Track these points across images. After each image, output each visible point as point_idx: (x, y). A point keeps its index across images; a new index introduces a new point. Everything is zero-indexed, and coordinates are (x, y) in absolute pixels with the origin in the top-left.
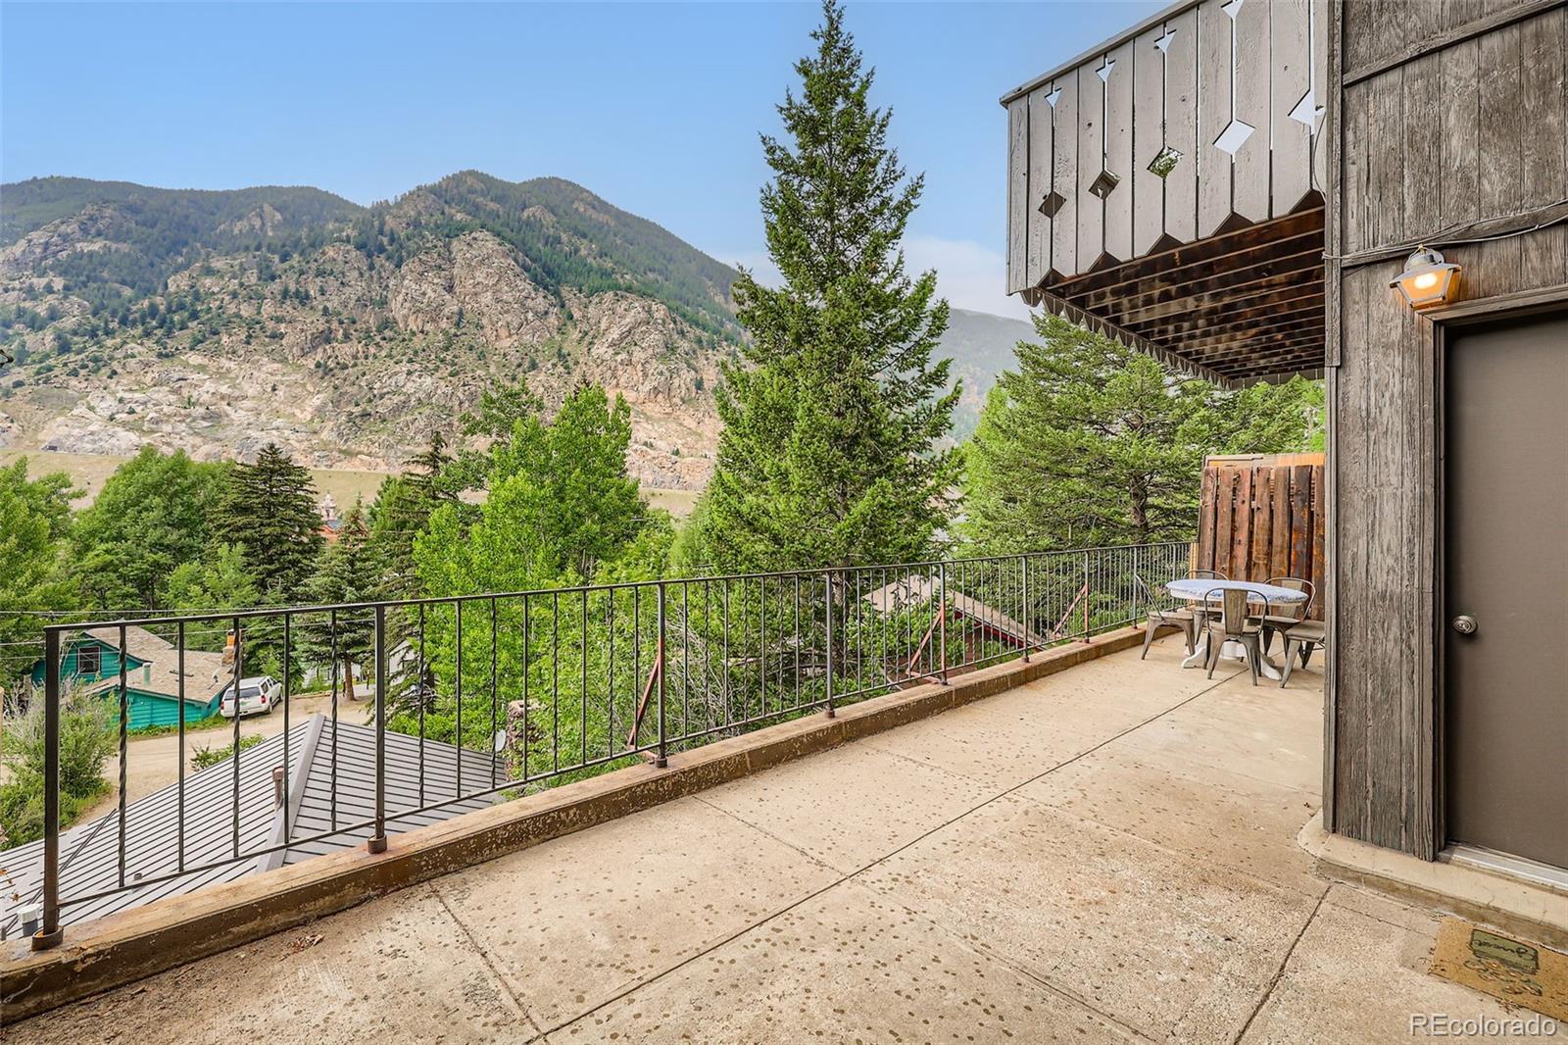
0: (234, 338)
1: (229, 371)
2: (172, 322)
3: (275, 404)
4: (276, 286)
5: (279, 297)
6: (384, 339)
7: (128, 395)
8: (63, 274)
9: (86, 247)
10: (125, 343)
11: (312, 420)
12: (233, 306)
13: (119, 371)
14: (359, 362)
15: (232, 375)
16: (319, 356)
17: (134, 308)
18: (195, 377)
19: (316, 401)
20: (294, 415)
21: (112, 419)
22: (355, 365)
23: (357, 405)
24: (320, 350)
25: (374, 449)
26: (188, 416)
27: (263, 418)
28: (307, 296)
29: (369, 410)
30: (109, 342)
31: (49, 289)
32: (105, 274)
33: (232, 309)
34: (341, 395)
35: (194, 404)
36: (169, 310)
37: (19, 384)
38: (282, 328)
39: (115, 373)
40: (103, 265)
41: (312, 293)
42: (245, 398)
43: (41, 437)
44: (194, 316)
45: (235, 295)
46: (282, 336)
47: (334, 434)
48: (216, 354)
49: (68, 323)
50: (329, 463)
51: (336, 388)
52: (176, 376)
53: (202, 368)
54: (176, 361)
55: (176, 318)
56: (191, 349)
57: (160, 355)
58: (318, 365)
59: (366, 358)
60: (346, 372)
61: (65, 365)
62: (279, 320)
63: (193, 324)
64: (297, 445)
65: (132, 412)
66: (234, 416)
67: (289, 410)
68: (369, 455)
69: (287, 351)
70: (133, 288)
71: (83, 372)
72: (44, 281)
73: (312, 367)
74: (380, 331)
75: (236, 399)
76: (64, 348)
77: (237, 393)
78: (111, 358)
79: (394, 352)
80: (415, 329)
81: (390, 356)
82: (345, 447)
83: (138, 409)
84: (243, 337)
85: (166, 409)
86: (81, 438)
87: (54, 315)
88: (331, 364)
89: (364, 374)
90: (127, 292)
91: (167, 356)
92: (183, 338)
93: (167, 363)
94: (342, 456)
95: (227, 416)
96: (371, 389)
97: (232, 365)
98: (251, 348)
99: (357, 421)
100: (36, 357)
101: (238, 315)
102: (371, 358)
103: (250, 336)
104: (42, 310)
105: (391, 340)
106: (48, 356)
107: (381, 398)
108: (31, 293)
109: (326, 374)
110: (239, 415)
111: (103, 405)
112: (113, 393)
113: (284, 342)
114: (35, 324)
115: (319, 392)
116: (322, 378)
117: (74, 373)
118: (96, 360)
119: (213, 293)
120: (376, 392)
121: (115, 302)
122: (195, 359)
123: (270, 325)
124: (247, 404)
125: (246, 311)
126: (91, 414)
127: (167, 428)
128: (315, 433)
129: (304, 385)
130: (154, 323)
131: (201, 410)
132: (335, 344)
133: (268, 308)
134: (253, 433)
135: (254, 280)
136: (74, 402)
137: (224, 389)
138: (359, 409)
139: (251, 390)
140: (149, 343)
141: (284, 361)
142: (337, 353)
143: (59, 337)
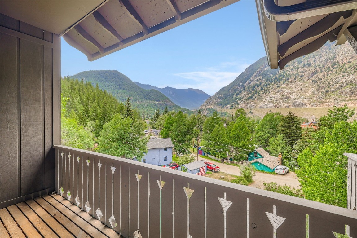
0: (292, 79)
1: (291, 87)
2: (279, 79)
3: (301, 93)
4: (302, 64)
5: (303, 67)
6: (334, 68)
7: (272, 96)
8: (262, 76)
9: (265, 69)
10: (271, 86)
11: (311, 95)
12: (292, 72)
13: (270, 92)
14: (325, 77)
15: (291, 88)
16: (313, 78)
17: (273, 78)
18: (283, 90)
19: (312, 90)
20: (306, 95)
21: (269, 101)
22: (324, 78)
23: (324, 89)
24: (314, 77)
25: (330, 100)
26: (282, 98)
27: (298, 96)
28: (310, 64)
29: (328, 90)
30: (269, 86)
31: (260, 79)
32: (268, 73)
33: (291, 73)
34: (320, 87)
35: (284, 96)
36: (279, 77)
37: (256, 97)
38: (303, 74)
39: (269, 92)
40: (268, 72)
41: (311, 63)
42: (294, 92)
43: (259, 106)
44: (284, 77)
45: (292, 69)
46: (303, 76)
47: (317, 98)
48: (288, 84)
49: (262, 84)
50: (316, 106)
51: (318, 86)
52: (280, 90)
53: (285, 88)
54: (280, 87)
55: (280, 78)
56: (283, 84)
57: (277, 87)
58: (313, 81)
59: (328, 75)
60: (321, 81)
61: (262, 92)
62: (302, 72)
63: (283, 79)
64: (307, 102)
65: (272, 99)
66: (292, 97)
67: (305, 93)
68: (328, 102)
69: (304, 79)
70: (273, 74)
71: (264, 93)
72: (259, 78)
73: (311, 81)
74: (332, 66)
75: (292, 93)
76: (262, 89)
77: (292, 92)
78: (269, 89)
79: (337, 71)
80: (346, 62)
81: (336, 73)
82: (320, 101)
83: (273, 98)
84: (294, 78)
85: (278, 98)
86: (264, 106)
87: (261, 83)
88: (317, 80)
89: (327, 80)
90: (272, 75)
91: (278, 87)
92: (282, 82)
93: (278, 88)
94: (319, 103)
95: (290, 97)
96: (329, 84)
97: (291, 85)
98: (296, 81)
99: (324, 93)
100: (258, 92)
101: (293, 74)
102: (329, 75)
103: (296, 78)
104: (259, 83)
105: (336, 68)
106: (260, 91)
107: (333, 85)
108: (257, 81)
109: (315, 83)
110: (293, 97)
111: (268, 99)
112: (269, 96)
113: (304, 77)
114: (258, 86)
115: (313, 88)
116: (314, 84)
117: (263, 94)
118: (266, 90)
119: (288, 71)
120: (331, 84)
121: (270, 78)
122: (284, 86)
123: (300, 74)
124: (295, 94)
125: (295, 72)
126: (266, 101)
127: (278, 102)
128: (312, 98)
129: (309, 87)
130: (276, 81)
131: (285, 97)
132: (318, 74)
133: (300, 70)
134: (296, 100)
135: (296, 64)
136: (263, 99)
137: (290, 91)
138: (325, 90)
139: (296, 90)
140: (275, 85)
141: (304, 81)
142: (318, 76)
143: (261, 87)
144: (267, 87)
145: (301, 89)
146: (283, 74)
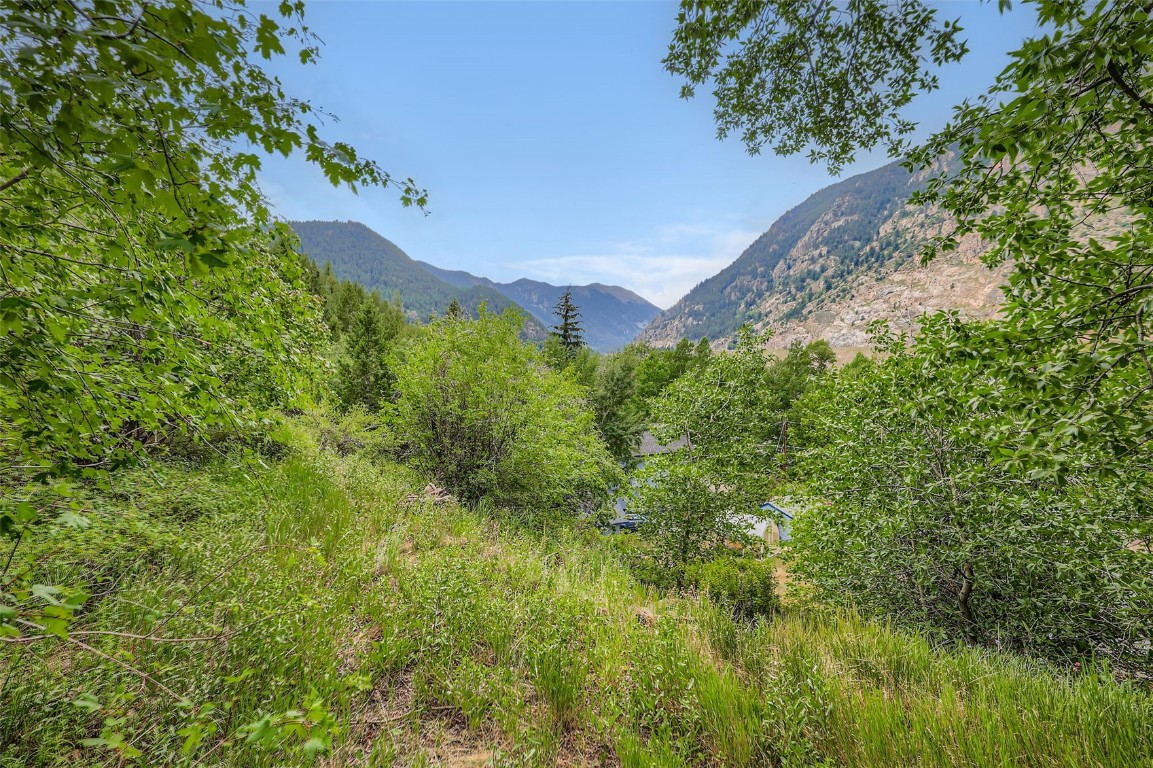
144: (845, 281)
145: (952, 287)
146: (895, 240)
